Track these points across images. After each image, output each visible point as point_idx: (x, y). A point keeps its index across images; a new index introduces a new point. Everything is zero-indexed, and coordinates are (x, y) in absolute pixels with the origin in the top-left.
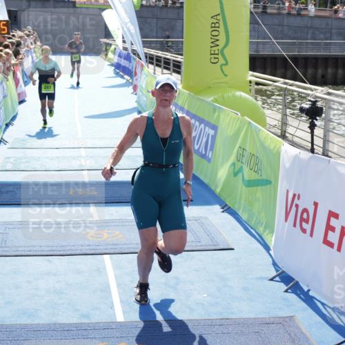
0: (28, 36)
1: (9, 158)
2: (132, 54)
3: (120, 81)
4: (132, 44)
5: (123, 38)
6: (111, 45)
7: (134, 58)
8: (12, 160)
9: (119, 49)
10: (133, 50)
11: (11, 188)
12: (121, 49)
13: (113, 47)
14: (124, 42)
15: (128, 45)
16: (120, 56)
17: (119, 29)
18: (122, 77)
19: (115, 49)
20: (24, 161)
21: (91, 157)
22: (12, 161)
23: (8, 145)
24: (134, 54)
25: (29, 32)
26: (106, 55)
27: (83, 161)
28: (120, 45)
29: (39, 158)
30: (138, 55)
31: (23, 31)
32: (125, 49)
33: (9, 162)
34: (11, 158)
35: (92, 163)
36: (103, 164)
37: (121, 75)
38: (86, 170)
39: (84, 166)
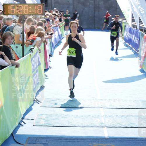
2: (139, 31)
4: (140, 22)
5: (133, 17)
8: (44, 117)
9: (129, 26)
11: (44, 141)
12: (131, 26)
14: (133, 20)
15: (137, 23)
16: (130, 31)
17: (129, 10)
18: (131, 49)
20: (54, 118)
21: (109, 116)
22: (44, 118)
23: (41, 104)
28: (130, 23)
29: (66, 115)
32: (134, 26)
33: (42, 119)
34: (43, 115)
35: (111, 121)
36: (120, 123)
37: (130, 47)
38: (105, 127)
39: (104, 124)
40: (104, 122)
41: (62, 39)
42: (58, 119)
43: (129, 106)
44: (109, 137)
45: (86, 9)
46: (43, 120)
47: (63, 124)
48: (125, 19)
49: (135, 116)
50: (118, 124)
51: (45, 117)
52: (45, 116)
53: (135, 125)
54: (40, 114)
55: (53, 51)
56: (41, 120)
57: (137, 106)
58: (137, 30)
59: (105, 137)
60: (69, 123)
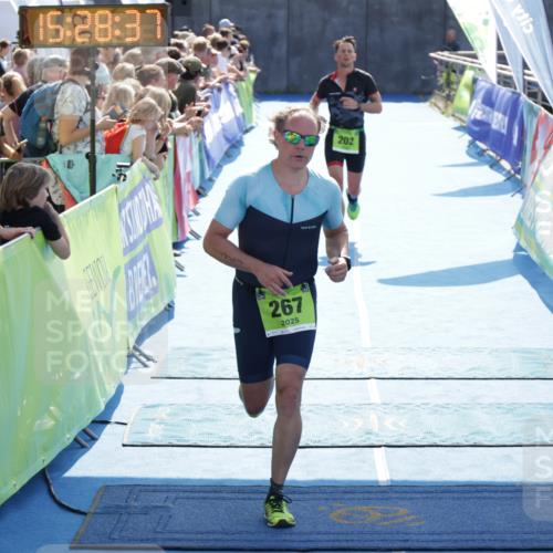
0: (220, 46)
1: (153, 406)
2: (524, 97)
3: (487, 176)
4: (525, 66)
5: (499, 47)
6: (462, 70)
7: (531, 109)
8: (162, 413)
9: (487, 79)
10: (530, 83)
11: (157, 500)
12: (494, 80)
13: (468, 75)
14: (502, 59)
15: (512, 70)
16: (489, 101)
17: (486, 22)
18: (494, 165)
19: (475, 81)
20: (198, 415)
22: (164, 416)
24: (532, 95)
25: (224, 34)
26: (449, 98)
27: (373, 417)
28: (491, 68)
30: (544, 99)
31: (205, 34)
32: (505, 81)
33: (153, 420)
34: (160, 409)
35: (401, 424)
36: (434, 431)
37: (491, 157)
38: (380, 446)
39: (377, 435)
40: (376, 430)
41: (247, 131)
42: (213, 420)
43: (470, 370)
44: (392, 481)
45: (335, 20)
46: (157, 426)
47: (231, 438)
48: (475, 57)
49: (491, 405)
50: (428, 436)
51: (169, 415)
52: (169, 410)
53: (489, 438)
54: (150, 402)
55: (207, 176)
56: (152, 424)
57: (500, 370)
58: (513, 93)
59: (377, 482)
60: (251, 434)
